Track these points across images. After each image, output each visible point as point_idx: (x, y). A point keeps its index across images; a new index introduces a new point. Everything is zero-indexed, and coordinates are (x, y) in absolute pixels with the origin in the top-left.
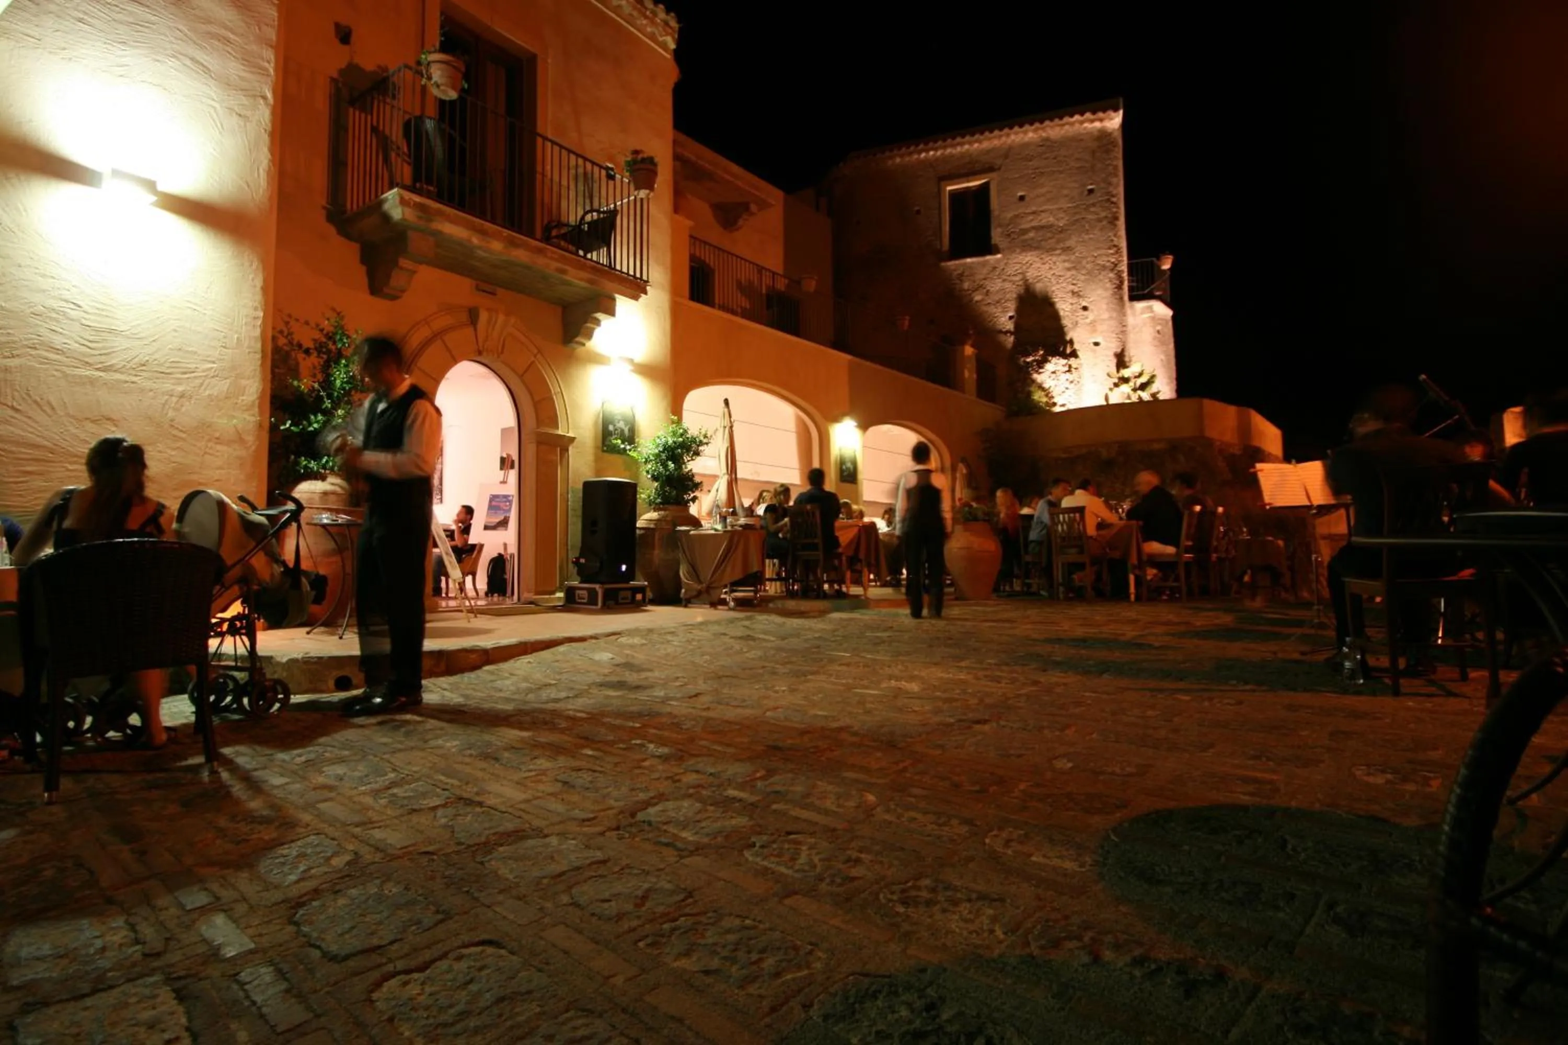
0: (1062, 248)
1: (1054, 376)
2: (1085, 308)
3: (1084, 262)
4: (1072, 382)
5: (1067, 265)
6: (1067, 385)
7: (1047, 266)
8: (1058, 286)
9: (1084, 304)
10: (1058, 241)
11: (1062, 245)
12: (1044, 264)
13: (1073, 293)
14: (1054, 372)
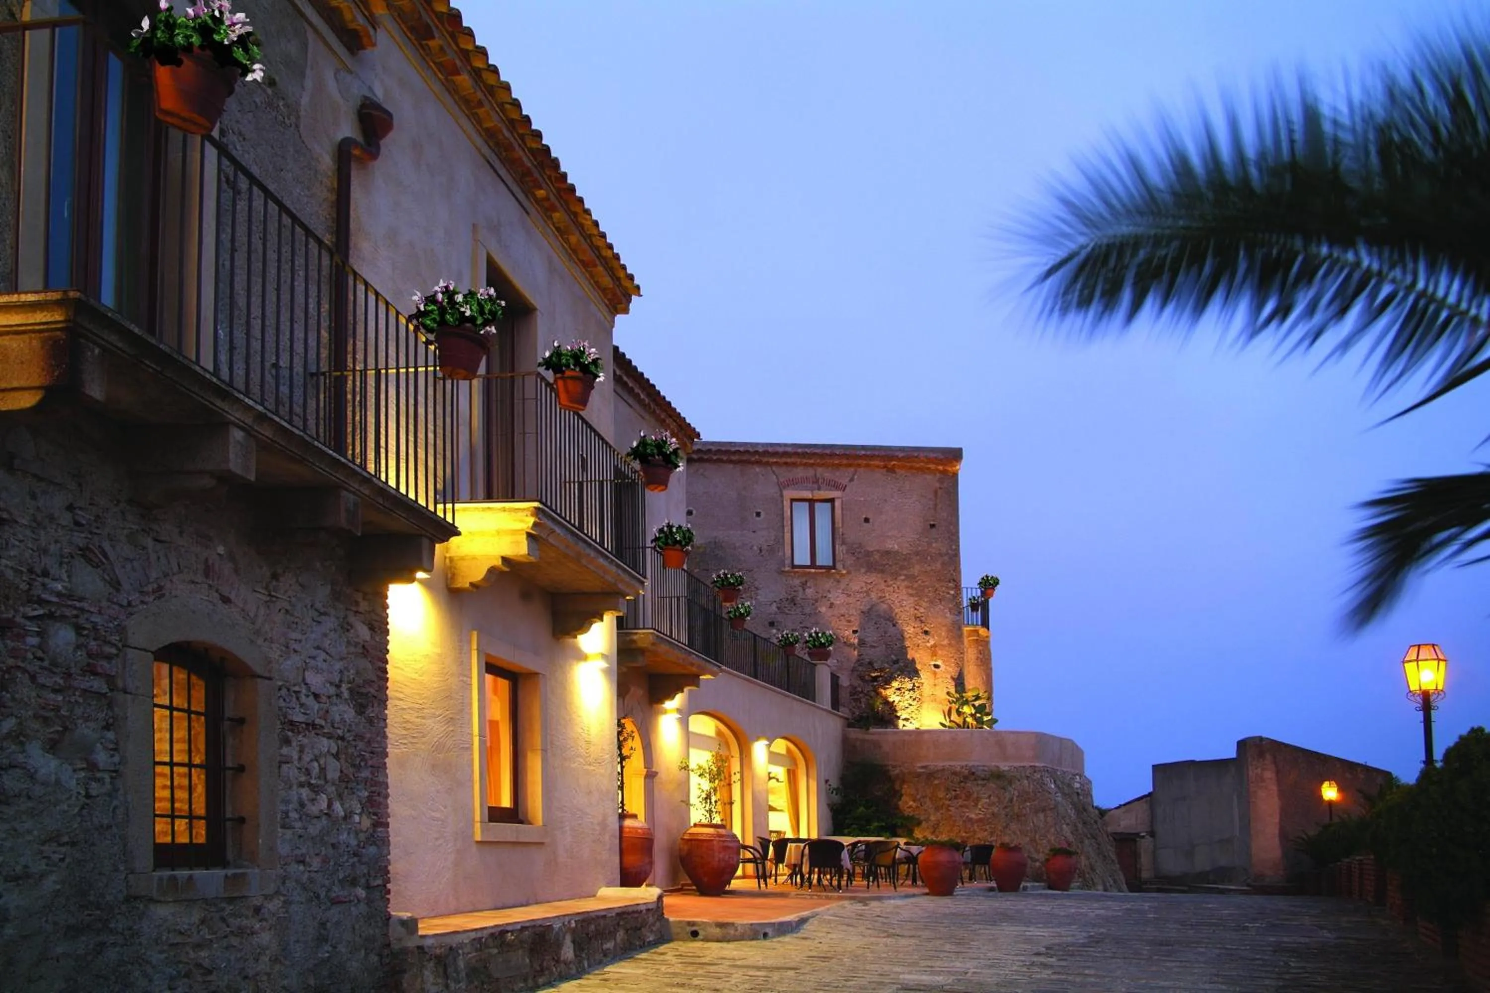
0: (905, 575)
1: (898, 692)
2: (926, 633)
3: (926, 590)
4: (914, 700)
5: (910, 591)
6: (910, 702)
7: (891, 589)
8: (901, 609)
9: (926, 629)
10: (902, 568)
11: (905, 572)
12: (888, 586)
13: (916, 618)
14: (899, 689)
